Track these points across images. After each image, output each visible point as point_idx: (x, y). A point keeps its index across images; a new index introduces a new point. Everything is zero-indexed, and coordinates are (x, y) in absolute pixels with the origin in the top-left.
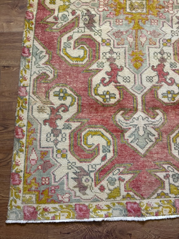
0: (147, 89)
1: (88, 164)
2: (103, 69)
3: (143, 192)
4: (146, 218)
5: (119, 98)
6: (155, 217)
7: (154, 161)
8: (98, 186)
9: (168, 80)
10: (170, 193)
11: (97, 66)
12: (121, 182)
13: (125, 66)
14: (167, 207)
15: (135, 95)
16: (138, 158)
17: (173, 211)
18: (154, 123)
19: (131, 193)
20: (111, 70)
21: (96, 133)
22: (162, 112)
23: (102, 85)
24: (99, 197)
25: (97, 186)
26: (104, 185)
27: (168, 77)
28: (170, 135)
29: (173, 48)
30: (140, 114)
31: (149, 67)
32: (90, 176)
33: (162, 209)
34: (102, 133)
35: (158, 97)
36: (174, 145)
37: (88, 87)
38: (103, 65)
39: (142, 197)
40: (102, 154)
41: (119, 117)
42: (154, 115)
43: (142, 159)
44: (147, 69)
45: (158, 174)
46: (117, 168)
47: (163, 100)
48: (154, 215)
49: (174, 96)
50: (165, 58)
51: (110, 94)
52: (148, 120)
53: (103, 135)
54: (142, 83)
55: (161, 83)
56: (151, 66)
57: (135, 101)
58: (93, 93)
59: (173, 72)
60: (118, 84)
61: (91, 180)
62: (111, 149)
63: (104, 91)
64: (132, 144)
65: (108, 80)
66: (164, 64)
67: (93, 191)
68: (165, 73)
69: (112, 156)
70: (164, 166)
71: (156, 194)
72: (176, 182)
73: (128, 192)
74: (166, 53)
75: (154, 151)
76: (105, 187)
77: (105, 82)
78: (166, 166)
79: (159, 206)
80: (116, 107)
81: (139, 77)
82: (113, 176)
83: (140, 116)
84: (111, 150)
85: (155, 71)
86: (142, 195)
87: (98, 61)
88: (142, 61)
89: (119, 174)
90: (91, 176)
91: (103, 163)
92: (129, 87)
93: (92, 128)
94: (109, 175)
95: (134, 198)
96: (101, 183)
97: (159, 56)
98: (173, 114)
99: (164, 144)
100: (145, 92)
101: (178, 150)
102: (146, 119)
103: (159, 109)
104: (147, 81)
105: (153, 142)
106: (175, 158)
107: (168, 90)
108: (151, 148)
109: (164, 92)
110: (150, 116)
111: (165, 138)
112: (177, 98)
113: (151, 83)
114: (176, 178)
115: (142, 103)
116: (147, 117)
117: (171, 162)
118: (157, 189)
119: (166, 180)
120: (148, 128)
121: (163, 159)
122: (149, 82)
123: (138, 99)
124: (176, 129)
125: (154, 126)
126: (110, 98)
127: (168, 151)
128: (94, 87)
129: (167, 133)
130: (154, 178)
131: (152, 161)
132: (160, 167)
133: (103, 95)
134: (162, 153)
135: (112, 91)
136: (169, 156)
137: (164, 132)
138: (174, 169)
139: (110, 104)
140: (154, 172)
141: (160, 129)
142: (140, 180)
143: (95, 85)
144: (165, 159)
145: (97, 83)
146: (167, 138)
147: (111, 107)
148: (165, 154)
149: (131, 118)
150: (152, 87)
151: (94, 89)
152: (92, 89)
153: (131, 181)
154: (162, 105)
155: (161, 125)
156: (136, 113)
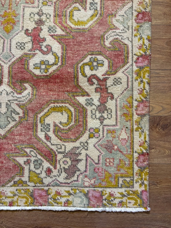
0: (16, 57)
6: (9, 207)
7: (15, 143)
9: (43, 48)
10: (29, 182)
14: (23, 197)
15: (1, 64)
17: (30, 202)
18: (19, 100)
22: (31, 86)
27: (45, 44)
28: (38, 114)
29: (54, 8)
30: (4, 88)
31: (21, 31)
33: (18, 199)
35: (28, 68)
36: (42, 126)
42: (21, 89)
44: (19, 33)
45: (17, 159)
47: (34, 72)
48: (8, 205)
49: (48, 67)
50: (44, 20)
52: (13, 96)
54: (10, 50)
56: (24, 29)
57: (0, 72)
59: (51, 38)
66: (41, 28)
68: (41, 38)
70: (26, 149)
71: (13, 182)
72: (37, 169)
74: (46, 14)
75: (16, 132)
78: (28, 150)
79: (15, 195)
81: (9, 43)
83: (4, 91)
85: (28, 36)
88: (14, 24)
97: (37, 17)
98: (44, 89)
99: (29, 125)
100: (13, 61)
101: (46, 132)
102: (11, 93)
103: (29, 83)
104: (17, 48)
105: (16, 122)
106: (40, 141)
107: (41, 60)
108: (13, 128)
109: (37, 62)
110: (17, 90)
111: (32, 117)
112: (51, 70)
113: (21, 50)
114: (38, 164)
115: (9, 75)
116: (13, 92)
117: (34, 146)
118: (15, 176)
119: (26, 166)
120: (12, 105)
121: (26, 141)
122: (19, 49)
123: (4, 69)
124: (45, 107)
125: (19, 103)
127: (34, 132)
129: (34, 111)
130: (13, 163)
131: (13, 144)
132: (21, 151)
134: (26, 135)
136: (33, 139)
137: (30, 110)
138: (37, 154)
140: (14, 157)
141: (26, 107)
144: (28, 142)
146: (34, 117)
148: (28, 136)
150: (23, 55)
154: (32, 77)
155: (28, 102)
156: (0, 87)
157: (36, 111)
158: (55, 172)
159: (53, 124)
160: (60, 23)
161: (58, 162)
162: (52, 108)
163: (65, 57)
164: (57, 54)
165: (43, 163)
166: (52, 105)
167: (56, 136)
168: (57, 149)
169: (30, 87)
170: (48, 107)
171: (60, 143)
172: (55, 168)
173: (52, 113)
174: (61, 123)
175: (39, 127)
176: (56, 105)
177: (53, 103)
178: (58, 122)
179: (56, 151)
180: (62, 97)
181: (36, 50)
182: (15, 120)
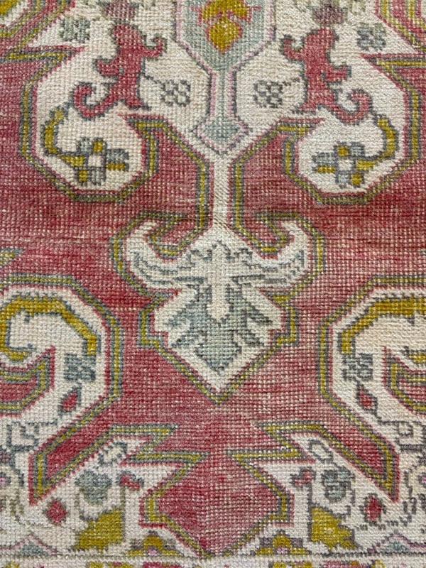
0: (254, 133)
1: (9, 420)
2: (83, 47)
3: (209, 533)
5: (140, 168)
7: (260, 417)
8: (43, 504)
9: (343, 101)
10: (310, 540)
11: (62, 36)
12: (127, 491)
13: (174, 36)
15: (206, 157)
16: (197, 406)
18: (269, 275)
19: (164, 533)
20: (118, 51)
21: (41, 307)
22: (306, 231)
23: (75, 113)
24: (44, 541)
25: (40, 502)
26: (63, 501)
27: (347, 86)
28: (331, 322)
30: (219, 236)
31: (269, 43)
32: (13, 466)
34: (69, 308)
35: (295, 170)
36: (345, 362)
37: (22, 121)
38: (87, 30)
39: (204, 549)
40: (62, 387)
41: (137, 246)
42: (274, 242)
43: (213, 411)
44: (262, 50)
45: (270, 468)
46: (115, 441)
47: (314, 182)
49: (361, 166)
50: (342, 5)
51: (105, 153)
52: (249, 262)
53: (68, 315)
54: (235, 110)
55: (314, 113)
56: (278, 36)
57: (203, 182)
58: (38, 145)
59: (368, 66)
60: (140, 112)
61: (17, 479)
62: (100, 367)
63: (84, 140)
64: (182, 352)
65: (103, 96)
66: (333, 33)
67: (21, 518)
68: (335, 68)
69: (102, 394)
70: (296, 438)
71: (257, 541)
72: (336, 500)
73: (154, 529)
75: (261, 383)
76: (68, 509)
77: (88, 103)
78: (303, 440)
80: (129, 203)
81: (228, 84)
82: (100, 469)
83: (218, 246)
84: (97, 372)
85: (292, 60)
86: (203, 543)
87: (66, 13)
88: (244, 17)
89: (124, 463)
90: (17, 464)
91: (67, 420)
92: (183, 127)
93: (30, 286)
94: (86, 463)
95: (174, 549)
96: (53, 492)
98: (350, 239)
99: (303, 358)
100: (246, 145)
101: (358, 382)
102: (241, 255)
103: (298, 220)
104: (257, 103)
105: (262, 348)
106: (340, 411)
107: (338, 142)
108: (251, 369)
109: (324, 148)
110: (260, 244)
111: (312, 333)
112: (372, 177)
113: (272, 109)
114: (338, 484)
115: (231, 194)
116: (247, 249)
117: (323, 425)
118: (263, 523)
119: (298, 490)
120: (244, 293)
121: (296, 412)
122: (265, 106)
123: (216, 174)
124: (355, 298)
125: (270, 285)
126: (104, 168)
127: (319, 382)
128: (43, 123)
129: (320, 313)
130: (256, 482)
131: (253, 419)
132: (281, 442)
133: (79, 156)
134: (294, 391)
135: (114, 139)
136: (320, 402)
137: (307, 310)
138: (333, 451)
139: (104, 191)
140: (258, 461)
141: (294, 299)
142: (201, 488)
143: (48, 112)
144: (302, 414)
145: (57, 105)
146: (320, 333)
147: (109, 203)
148: (303, 395)
149: (185, 250)
150: (276, 126)
151: (45, 129)
152: (35, 129)
153: (167, 488)
154: (310, 201)
155: (298, 284)
156: (205, 234)
157: (324, 313)
158: (394, 511)
159: (384, 357)
160: (398, 14)
161: (402, 479)
162: (378, 302)
163: (419, 131)
164: (389, 122)
165: (355, 481)
166: (379, 293)
167: (394, 394)
168: (398, 436)
169: (302, 232)
170: (364, 299)
171: (408, 416)
172: (394, 496)
173: (377, 319)
174: (408, 351)
175: (338, 365)
176: (390, 291)
177: (381, 286)
178: (397, 349)
179: (394, 444)
180: (411, 266)
181: (319, 108)
182: (258, 343)
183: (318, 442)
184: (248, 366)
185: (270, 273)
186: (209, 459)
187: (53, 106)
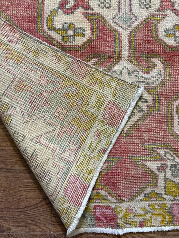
0: (139, 20)
3: (122, 192)
4: (123, 230)
5: (90, 36)
6: (139, 228)
7: (143, 142)
10: (165, 194)
14: (159, 215)
15: (119, 31)
17: (167, 220)
18: (147, 81)
19: (103, 192)
22: (162, 62)
23: (61, 12)
28: (173, 101)
30: (124, 65)
33: (151, 218)
35: (157, 36)
36: (178, 118)
37: (38, 16)
39: (120, 199)
42: (148, 67)
43: (123, 140)
45: (148, 164)
47: (165, 41)
48: (138, 225)
51: (74, 29)
52: (138, 75)
54: (131, 10)
55: (164, 12)
57: (117, 41)
58: (45, 26)
60: (89, 11)
63: (65, 23)
65: (73, 4)
70: (159, 151)
71: (143, 195)
72: (176, 177)
73: (99, 191)
75: (144, 128)
77: (66, 7)
78: (162, 152)
79: (147, 212)
80: (85, 51)
83: (125, 69)
86: (120, 196)
92: (108, 18)
95: (107, 199)
99: (161, 117)
100: (136, 25)
102: (134, 73)
103: (158, 57)
104: (140, 7)
105: (144, 113)
106: (177, 139)
107: (175, 24)
108: (139, 122)
109: (169, 26)
110: (142, 68)
111: (165, 106)
113: (147, 10)
114: (177, 170)
115: (129, 46)
116: (137, 70)
117: (170, 145)
118: (145, 187)
119: (160, 173)
121: (159, 140)
122: (144, 8)
123: (123, 38)
125: (147, 85)
126: (74, 36)
127: (168, 127)
128: (47, 16)
129: (168, 97)
130: (142, 170)
131: (140, 143)
132: (152, 152)
133: (63, 30)
134: (158, 131)
135: (78, 23)
136: (169, 135)
137: (163, 96)
138: (175, 156)
139: (75, 46)
140: (143, 161)
141: (157, 91)
142: (119, 173)
143: (49, 11)
144: (161, 140)
145: (53, 8)
146: (168, 106)
147: (77, 51)
148: (161, 132)
149: (110, 71)
150: (149, 17)
151: (48, 19)
152: (44, 19)
153: (104, 173)
154: (164, 49)
155: (159, 85)
156: (118, 63)
157: (170, 97)
169: (160, 63)
175: (176, 119)
181: (167, 10)
182: (142, 111)
183: (168, 153)
184: (138, 121)
185: (147, 80)
186: (122, 160)
187: (51, 9)
